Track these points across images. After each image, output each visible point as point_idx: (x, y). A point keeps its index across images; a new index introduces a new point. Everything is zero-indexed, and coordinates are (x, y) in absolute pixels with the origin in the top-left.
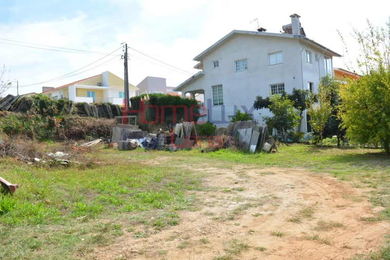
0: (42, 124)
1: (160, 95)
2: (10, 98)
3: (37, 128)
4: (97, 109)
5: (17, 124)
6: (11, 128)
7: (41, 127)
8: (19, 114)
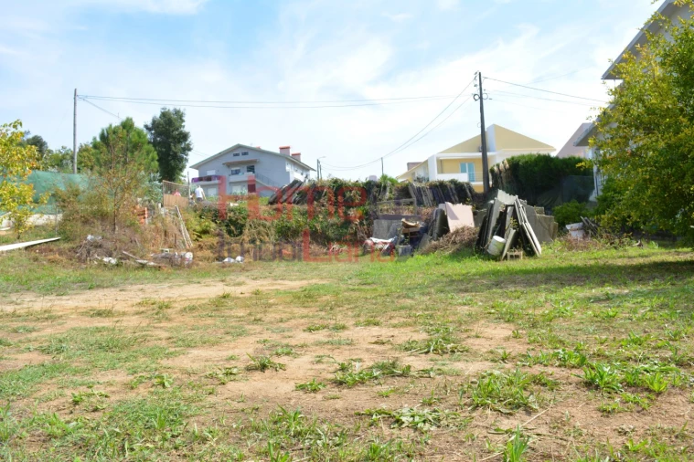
0: (334, 220)
1: (523, 157)
2: (297, 185)
3: (326, 227)
4: (429, 193)
5: (298, 222)
6: (289, 228)
7: (332, 225)
8: (306, 207)
